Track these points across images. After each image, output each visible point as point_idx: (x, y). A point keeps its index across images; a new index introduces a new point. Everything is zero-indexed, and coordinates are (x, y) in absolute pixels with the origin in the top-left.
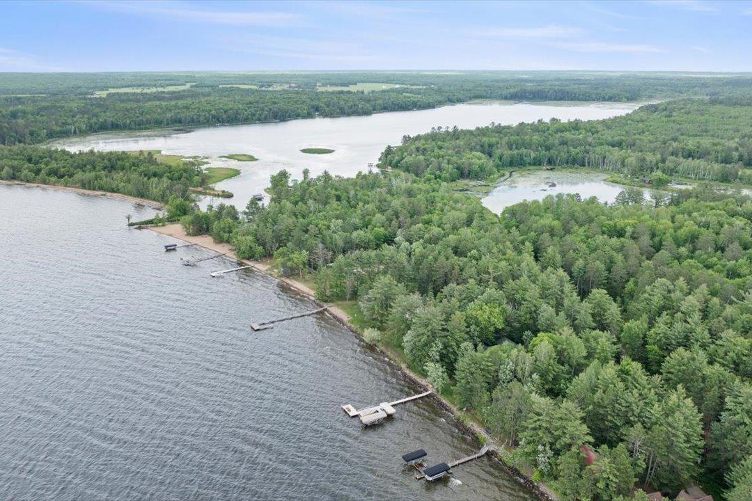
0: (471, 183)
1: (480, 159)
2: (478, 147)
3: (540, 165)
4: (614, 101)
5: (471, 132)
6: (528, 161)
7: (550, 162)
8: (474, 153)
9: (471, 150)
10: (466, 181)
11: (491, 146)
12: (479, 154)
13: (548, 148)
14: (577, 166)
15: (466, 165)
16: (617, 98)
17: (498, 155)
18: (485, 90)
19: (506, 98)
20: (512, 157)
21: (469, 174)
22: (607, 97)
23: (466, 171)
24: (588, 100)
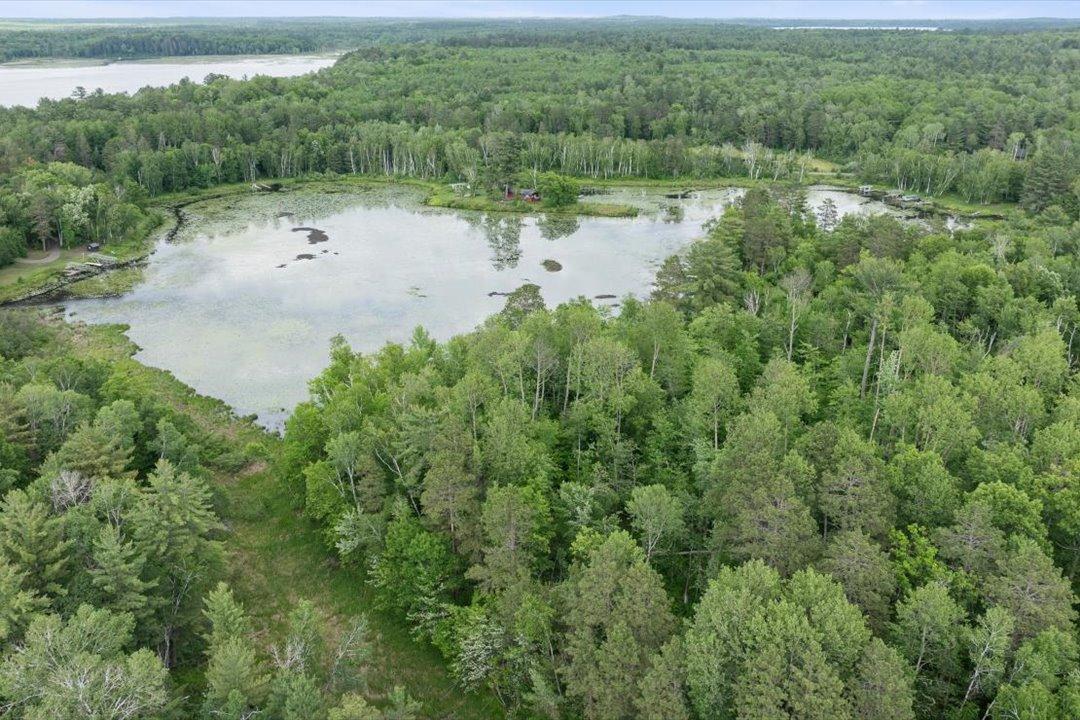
0: (69, 265)
1: (78, 183)
2: (60, 148)
3: (241, 180)
4: (281, 53)
5: (31, 114)
6: (213, 173)
7: (263, 170)
8: (55, 165)
9: (43, 158)
10: (53, 258)
11: (96, 141)
12: (69, 167)
13: (248, 138)
14: (329, 173)
15: (37, 208)
16: (282, 48)
17: (124, 165)
18: (36, 42)
19: (82, 55)
20: (165, 166)
21: (55, 234)
22: (266, 47)
23: (43, 228)
24: (235, 53)
